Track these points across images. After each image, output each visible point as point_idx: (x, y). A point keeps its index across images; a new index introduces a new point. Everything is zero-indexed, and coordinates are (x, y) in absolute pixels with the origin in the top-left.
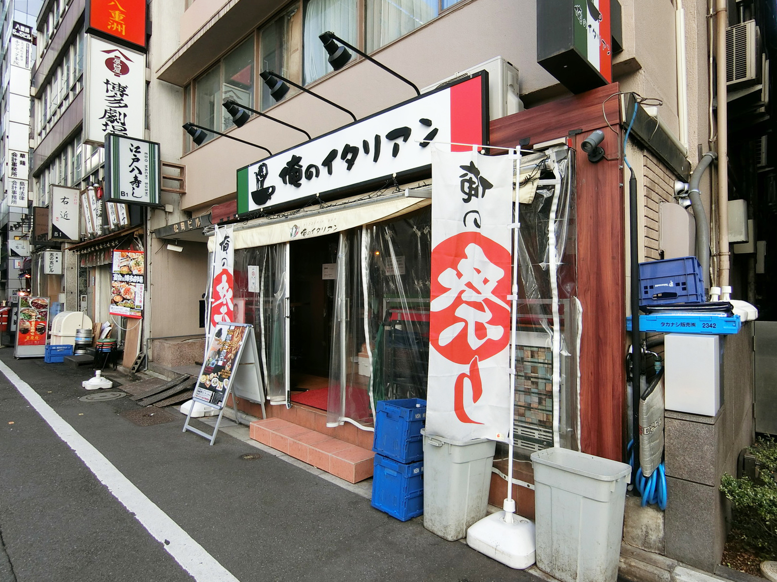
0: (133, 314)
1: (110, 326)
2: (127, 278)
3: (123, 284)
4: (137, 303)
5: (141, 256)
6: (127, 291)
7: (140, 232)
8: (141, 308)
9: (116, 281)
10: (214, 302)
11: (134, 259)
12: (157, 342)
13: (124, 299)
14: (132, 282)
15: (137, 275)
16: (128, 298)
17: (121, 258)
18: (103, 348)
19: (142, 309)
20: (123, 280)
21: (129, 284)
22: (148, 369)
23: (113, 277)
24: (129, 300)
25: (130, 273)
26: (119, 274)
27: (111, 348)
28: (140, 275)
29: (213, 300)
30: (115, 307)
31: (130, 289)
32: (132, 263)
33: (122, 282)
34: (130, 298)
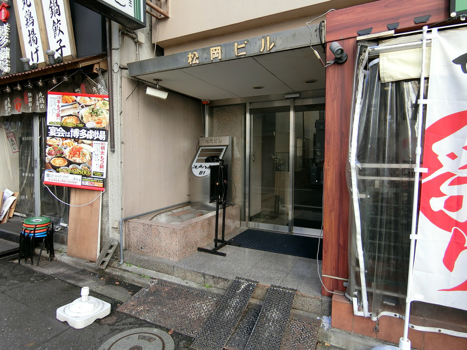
0: (87, 183)
1: (13, 195)
2: (76, 133)
3: (68, 141)
4: (95, 168)
5: (100, 102)
6: (76, 152)
7: (103, 66)
8: (102, 175)
9: (53, 137)
10: (427, 175)
11: (86, 106)
12: (133, 223)
13: (70, 163)
14: (85, 139)
15: (93, 129)
16: (78, 161)
17: (61, 104)
18: (36, 232)
19: (104, 177)
20: (69, 136)
21: (80, 141)
22: (124, 262)
23: (49, 130)
24: (79, 164)
25: (81, 125)
26: (58, 127)
27: (47, 231)
28: (99, 130)
29: (425, 170)
30: (54, 173)
31: (81, 148)
32: (84, 112)
33: (66, 138)
34: (80, 162)
